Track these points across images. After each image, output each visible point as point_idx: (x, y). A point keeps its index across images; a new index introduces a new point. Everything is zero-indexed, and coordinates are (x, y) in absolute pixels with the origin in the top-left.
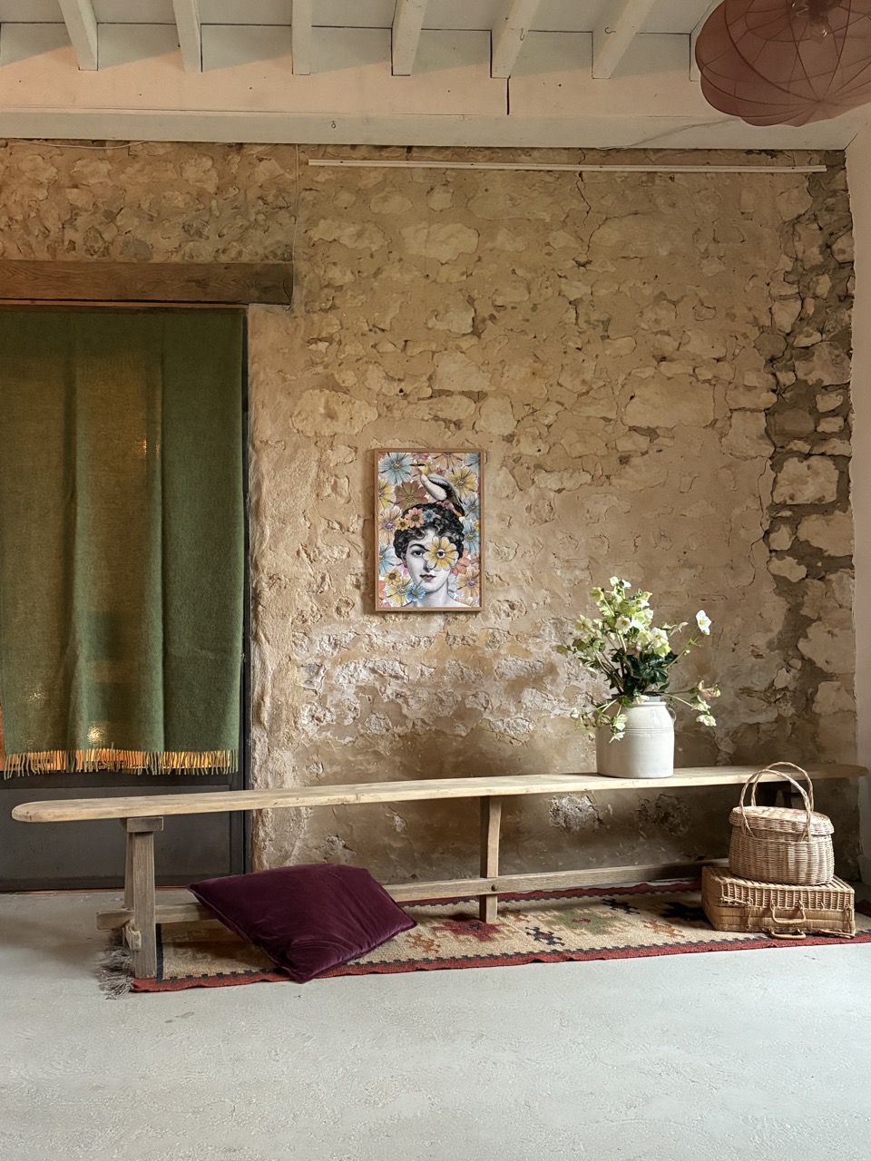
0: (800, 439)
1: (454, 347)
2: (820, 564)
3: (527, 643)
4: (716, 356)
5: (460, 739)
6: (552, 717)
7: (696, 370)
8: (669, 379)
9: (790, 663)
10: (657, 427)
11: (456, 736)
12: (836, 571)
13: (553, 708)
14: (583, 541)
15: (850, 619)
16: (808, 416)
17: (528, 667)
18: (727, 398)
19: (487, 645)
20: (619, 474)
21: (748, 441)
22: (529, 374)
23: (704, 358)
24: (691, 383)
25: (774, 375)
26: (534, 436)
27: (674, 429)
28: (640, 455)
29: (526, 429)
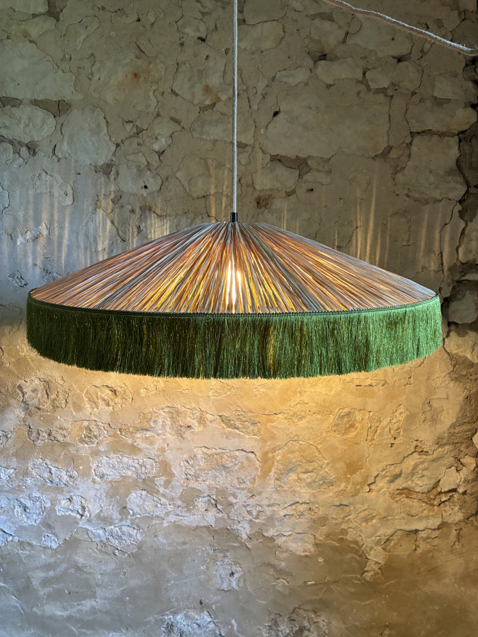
1: (19, 34)
3: (133, 437)
4: (397, 53)
5: (50, 551)
6: (165, 525)
7: (367, 73)
8: (329, 86)
9: (461, 460)
10: (309, 157)
11: (44, 548)
13: (167, 514)
17: (137, 466)
18: (407, 116)
19: (82, 441)
21: (432, 179)
22: (130, 76)
23: (380, 55)
24: (359, 93)
26: (139, 167)
27: (331, 160)
28: (284, 195)
29: (129, 157)
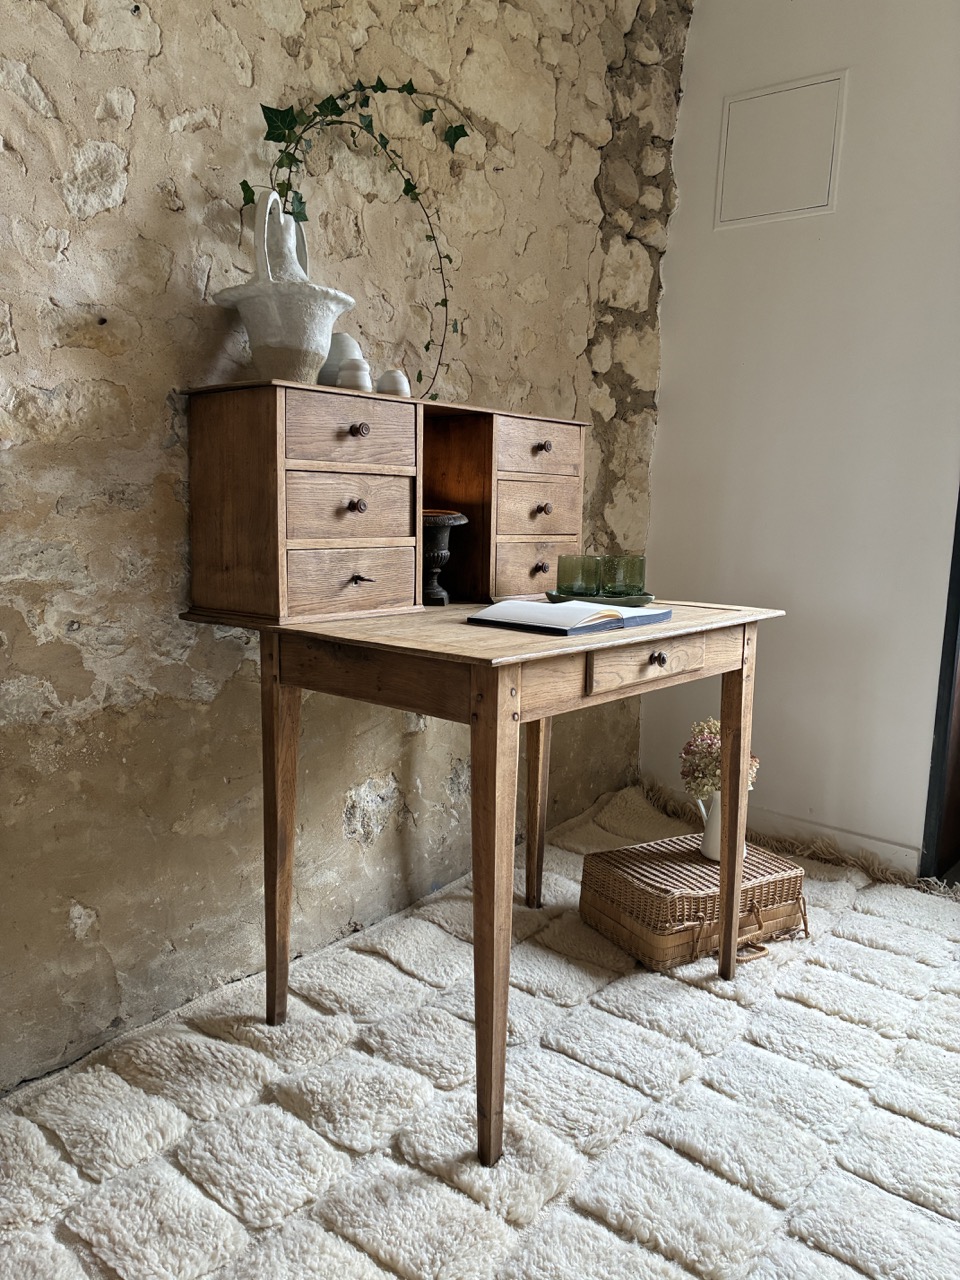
0: (625, 209)
2: (629, 400)
4: (563, 28)
7: (543, 40)
8: (513, 40)
9: (598, 537)
10: (497, 123)
12: (642, 410)
14: (400, 309)
15: (644, 479)
16: (634, 175)
18: (569, 110)
20: (449, 195)
21: (583, 193)
24: (535, 61)
25: (612, 91)
26: (333, 61)
27: (516, 136)
28: (475, 168)
29: (323, 40)
